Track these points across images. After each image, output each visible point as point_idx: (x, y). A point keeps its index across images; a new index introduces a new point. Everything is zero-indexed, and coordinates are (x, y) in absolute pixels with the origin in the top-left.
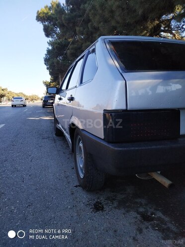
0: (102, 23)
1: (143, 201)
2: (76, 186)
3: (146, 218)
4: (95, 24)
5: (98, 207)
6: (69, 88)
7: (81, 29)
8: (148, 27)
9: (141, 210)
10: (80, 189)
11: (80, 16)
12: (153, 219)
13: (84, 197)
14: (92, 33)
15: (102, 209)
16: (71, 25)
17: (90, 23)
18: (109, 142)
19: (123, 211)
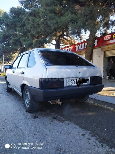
0: (32, 28)
1: (53, 114)
2: (25, 112)
3: (54, 118)
4: (29, 28)
5: (36, 117)
6: (19, 67)
7: (20, 29)
8: (57, 35)
9: (53, 116)
10: (27, 113)
11: (19, 22)
12: (57, 118)
13: (29, 115)
14: (26, 33)
15: (38, 117)
16: (13, 26)
17: (25, 27)
18: (41, 89)
19: (46, 117)
